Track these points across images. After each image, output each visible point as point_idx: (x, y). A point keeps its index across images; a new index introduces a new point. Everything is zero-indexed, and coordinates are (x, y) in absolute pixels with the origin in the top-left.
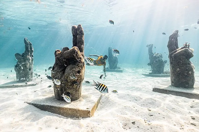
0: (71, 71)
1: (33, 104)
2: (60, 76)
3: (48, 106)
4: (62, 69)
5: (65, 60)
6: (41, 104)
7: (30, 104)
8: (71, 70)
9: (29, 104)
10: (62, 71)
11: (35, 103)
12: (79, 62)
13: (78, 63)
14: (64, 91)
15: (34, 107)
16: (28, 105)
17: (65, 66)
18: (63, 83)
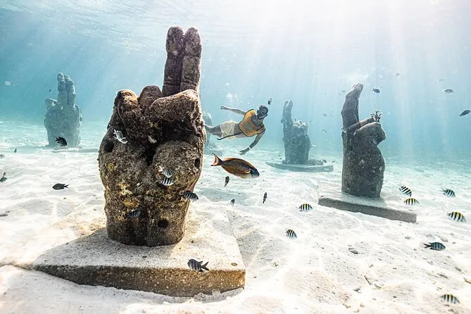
0: (179, 159)
1: (40, 268)
2: (137, 173)
3: (108, 268)
4: (141, 149)
5: (156, 125)
6: (76, 264)
7: (30, 269)
8: (179, 156)
9: (27, 268)
10: (143, 156)
11: (51, 262)
12: (198, 135)
13: (196, 137)
14: (152, 218)
15: (47, 276)
16: (21, 271)
17: (149, 142)
18: (149, 195)
